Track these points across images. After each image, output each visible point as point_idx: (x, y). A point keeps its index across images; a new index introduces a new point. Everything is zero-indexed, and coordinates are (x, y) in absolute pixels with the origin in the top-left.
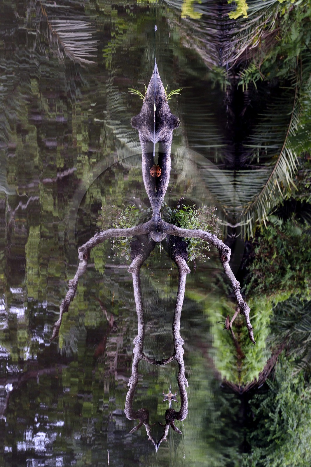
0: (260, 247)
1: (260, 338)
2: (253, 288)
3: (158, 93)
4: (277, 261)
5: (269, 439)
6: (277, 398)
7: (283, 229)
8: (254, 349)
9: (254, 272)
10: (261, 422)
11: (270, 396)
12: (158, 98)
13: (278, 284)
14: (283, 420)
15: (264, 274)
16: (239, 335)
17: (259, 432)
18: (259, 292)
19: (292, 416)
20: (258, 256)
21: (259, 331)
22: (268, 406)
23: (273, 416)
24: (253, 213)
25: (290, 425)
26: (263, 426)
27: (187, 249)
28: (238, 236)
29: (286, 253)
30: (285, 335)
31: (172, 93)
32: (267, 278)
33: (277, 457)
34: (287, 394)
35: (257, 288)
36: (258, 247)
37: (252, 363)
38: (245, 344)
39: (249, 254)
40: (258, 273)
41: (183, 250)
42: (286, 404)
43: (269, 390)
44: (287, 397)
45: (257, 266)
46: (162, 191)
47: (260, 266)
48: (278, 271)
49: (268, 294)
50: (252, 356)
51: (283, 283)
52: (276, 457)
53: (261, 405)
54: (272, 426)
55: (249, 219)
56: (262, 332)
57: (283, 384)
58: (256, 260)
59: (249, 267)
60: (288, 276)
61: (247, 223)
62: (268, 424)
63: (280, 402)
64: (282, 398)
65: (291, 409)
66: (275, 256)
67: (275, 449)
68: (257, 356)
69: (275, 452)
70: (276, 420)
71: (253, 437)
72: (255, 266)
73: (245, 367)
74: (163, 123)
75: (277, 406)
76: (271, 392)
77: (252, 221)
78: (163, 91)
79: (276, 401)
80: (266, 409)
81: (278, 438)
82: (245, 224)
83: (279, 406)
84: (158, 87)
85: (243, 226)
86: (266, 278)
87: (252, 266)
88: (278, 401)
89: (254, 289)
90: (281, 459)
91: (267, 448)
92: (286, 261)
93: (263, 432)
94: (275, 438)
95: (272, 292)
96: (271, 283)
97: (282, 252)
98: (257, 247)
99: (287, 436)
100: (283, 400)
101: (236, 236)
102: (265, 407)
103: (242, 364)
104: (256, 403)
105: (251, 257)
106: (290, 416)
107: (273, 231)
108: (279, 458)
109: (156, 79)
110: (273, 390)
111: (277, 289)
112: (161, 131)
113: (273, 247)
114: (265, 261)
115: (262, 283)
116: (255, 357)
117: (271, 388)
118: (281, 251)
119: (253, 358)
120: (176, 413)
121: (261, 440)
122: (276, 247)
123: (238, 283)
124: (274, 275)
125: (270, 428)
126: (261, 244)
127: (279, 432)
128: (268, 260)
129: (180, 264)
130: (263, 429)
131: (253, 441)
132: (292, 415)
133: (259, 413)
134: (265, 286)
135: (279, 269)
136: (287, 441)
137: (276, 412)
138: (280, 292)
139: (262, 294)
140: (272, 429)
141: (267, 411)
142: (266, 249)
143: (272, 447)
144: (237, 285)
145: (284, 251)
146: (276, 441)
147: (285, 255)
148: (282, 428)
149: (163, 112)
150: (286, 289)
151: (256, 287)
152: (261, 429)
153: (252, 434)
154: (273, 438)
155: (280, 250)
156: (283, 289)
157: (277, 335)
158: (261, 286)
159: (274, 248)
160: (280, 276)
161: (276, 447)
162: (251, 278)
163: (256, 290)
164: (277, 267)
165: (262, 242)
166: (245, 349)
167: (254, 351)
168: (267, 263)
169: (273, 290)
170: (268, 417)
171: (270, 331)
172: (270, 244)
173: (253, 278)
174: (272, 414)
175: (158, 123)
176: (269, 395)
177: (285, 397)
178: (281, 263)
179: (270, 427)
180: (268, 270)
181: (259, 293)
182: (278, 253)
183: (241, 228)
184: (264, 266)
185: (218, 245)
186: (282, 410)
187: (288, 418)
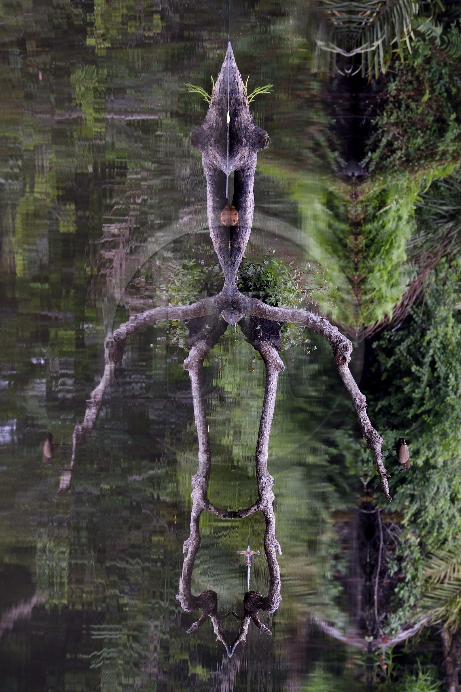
0: (398, 79)
1: (396, 245)
2: (383, 157)
3: (234, 91)
4: (431, 107)
5: (412, 412)
6: (427, 338)
7: (443, 41)
8: (384, 263)
9: (386, 129)
10: (397, 382)
11: (413, 335)
12: (233, 101)
13: (432, 150)
14: (439, 377)
15: (405, 131)
16: (356, 239)
17: (393, 400)
18: (394, 166)
19: (456, 370)
20: (394, 97)
21: (394, 231)
22: (409, 351)
23: (419, 371)
24: (386, 27)
25: (451, 388)
26: (399, 389)
27: (280, 332)
28: (357, 72)
29: (448, 91)
30: (443, 232)
31: (258, 91)
32: (411, 138)
33: (425, 445)
34: (446, 329)
35: (392, 159)
36: (394, 81)
37: (380, 289)
38: (368, 255)
39: (378, 92)
40: (395, 131)
41: (272, 333)
42: (444, 347)
43: (412, 322)
44: (446, 334)
45: (392, 117)
46: (239, 248)
47: (398, 117)
48: (432, 126)
49: (413, 169)
50: (381, 277)
51: (441, 148)
52: (423, 445)
53: (397, 350)
54: (416, 391)
55: (377, 39)
56: (399, 233)
57: (439, 312)
58: (391, 105)
59: (378, 118)
60: (450, 135)
61: (374, 48)
62: (409, 386)
63: (432, 345)
64: (436, 337)
65: (453, 355)
66: (426, 97)
67: (422, 432)
68: (390, 275)
69: (421, 436)
70: (425, 378)
71: (380, 409)
72: (389, 118)
73: (368, 297)
74: (242, 142)
75: (428, 352)
76: (415, 325)
77: (383, 42)
78: (242, 87)
79: (425, 344)
80: (406, 357)
81: (428, 412)
82: (369, 50)
83: (431, 352)
84: (234, 83)
85: (366, 53)
86: (409, 139)
87: (382, 118)
88: (429, 342)
89: (386, 159)
90: (433, 450)
91: (407, 431)
92: (447, 106)
93: (399, 401)
94: (423, 413)
95: (420, 166)
96: (419, 149)
97: (441, 89)
98: (392, 80)
99: (446, 407)
100: (439, 341)
101: (352, 72)
102: (405, 354)
103: (362, 291)
104: (386, 347)
105: (382, 99)
106: (451, 372)
107: (424, 49)
108: (429, 448)
109: (230, 70)
110: (420, 322)
111: (430, 159)
112: (239, 156)
113: (423, 79)
114: (408, 107)
115: (401, 150)
116: (385, 278)
117: (417, 319)
118: (439, 86)
119: (383, 280)
120: (261, 599)
121: (395, 415)
122: (429, 79)
123: (364, 397)
124: (424, 132)
125: (413, 395)
126: (400, 74)
127: (429, 400)
128: (413, 105)
129: (268, 357)
130: (400, 396)
131: (381, 416)
132: (455, 367)
133: (392, 365)
134: (407, 155)
135: (434, 121)
136: (445, 416)
137: (425, 363)
138: (434, 164)
139: (402, 168)
140: (416, 395)
141: (408, 362)
142: (411, 83)
143: (416, 428)
144: (362, 401)
145: (445, 86)
146: (425, 417)
147: (445, 94)
148: (437, 393)
149: (241, 123)
150: (446, 159)
151: (389, 157)
152: (396, 395)
153: (379, 406)
154: (419, 412)
155: (436, 84)
156: (440, 160)
157: (428, 234)
158: (399, 153)
159: (425, 81)
160: (436, 134)
161: (425, 428)
162: (380, 141)
163: (391, 162)
164: (431, 119)
165: (402, 70)
166: (368, 265)
167: (385, 268)
168: (411, 110)
169: (422, 162)
170: (409, 373)
171: (416, 226)
172: (417, 73)
173: (384, 141)
174: (418, 368)
175: (234, 141)
176: (411, 331)
177: (443, 334)
178: (437, 109)
179: (414, 391)
180: (413, 124)
181: (396, 168)
182: (432, 91)
183: (363, 57)
184: (405, 116)
185: (330, 337)
186: (437, 359)
187: (448, 375)
